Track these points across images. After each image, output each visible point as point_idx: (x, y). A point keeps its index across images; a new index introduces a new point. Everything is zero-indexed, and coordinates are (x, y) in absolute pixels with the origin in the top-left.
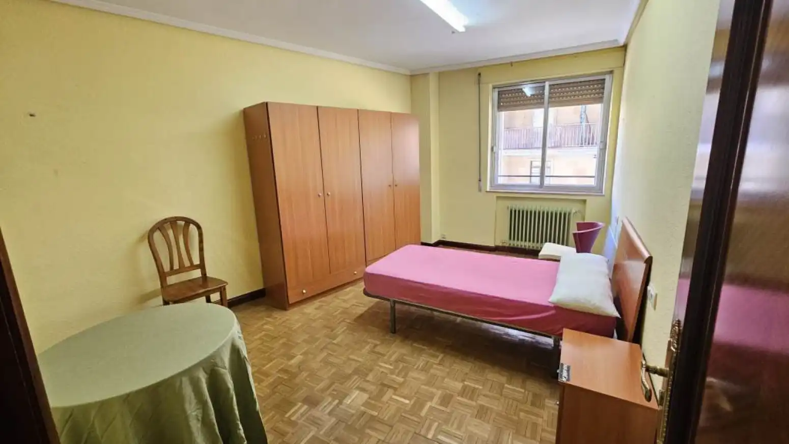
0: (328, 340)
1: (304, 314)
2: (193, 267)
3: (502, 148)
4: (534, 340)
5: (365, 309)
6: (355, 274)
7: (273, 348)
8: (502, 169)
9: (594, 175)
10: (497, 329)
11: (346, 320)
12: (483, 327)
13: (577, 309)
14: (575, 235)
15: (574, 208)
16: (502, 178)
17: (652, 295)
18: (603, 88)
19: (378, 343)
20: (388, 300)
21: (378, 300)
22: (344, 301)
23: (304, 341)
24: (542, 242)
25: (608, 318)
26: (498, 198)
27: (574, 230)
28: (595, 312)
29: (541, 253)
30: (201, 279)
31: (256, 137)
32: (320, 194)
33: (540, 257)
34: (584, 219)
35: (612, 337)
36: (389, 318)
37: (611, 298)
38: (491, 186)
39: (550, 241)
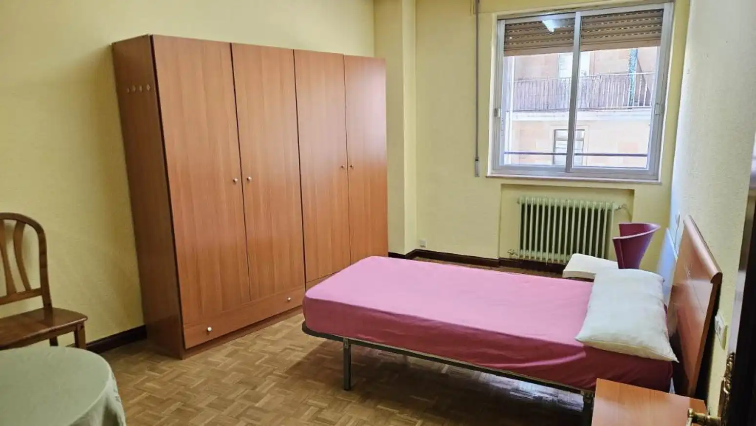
0: (248, 404)
1: (210, 363)
2: (30, 293)
3: (511, 109)
4: (556, 399)
5: (304, 355)
6: (289, 301)
7: (160, 418)
8: (510, 142)
9: (645, 152)
10: (500, 382)
11: (274, 372)
12: (481, 379)
13: (616, 351)
14: (615, 241)
15: (616, 202)
16: (510, 155)
17: (720, 328)
18: (661, 23)
19: (324, 405)
20: (341, 339)
21: (324, 340)
22: (273, 343)
23: (210, 405)
24: (568, 253)
25: (661, 363)
26: (504, 186)
27: (615, 234)
28: (642, 354)
29: (565, 270)
30: (43, 311)
31: (134, 89)
32: (236, 180)
33: (563, 276)
34: (630, 218)
35: (667, 390)
36: (340, 367)
37: (665, 333)
38: (493, 169)
39: (580, 252)
